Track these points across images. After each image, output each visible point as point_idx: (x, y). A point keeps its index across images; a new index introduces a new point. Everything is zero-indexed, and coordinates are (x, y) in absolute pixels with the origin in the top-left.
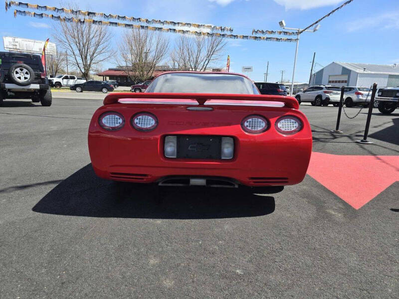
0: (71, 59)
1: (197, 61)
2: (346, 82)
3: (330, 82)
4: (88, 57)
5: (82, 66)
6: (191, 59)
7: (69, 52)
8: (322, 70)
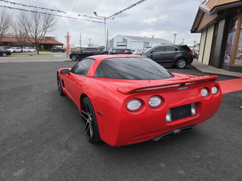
2: (125, 46)
3: (117, 45)
8: (113, 39)
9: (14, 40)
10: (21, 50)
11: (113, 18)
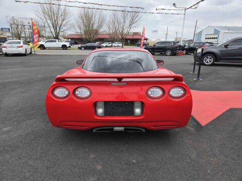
0: (48, 29)
1: (123, 29)
2: (216, 38)
3: (206, 38)
4: (58, 28)
5: (54, 33)
6: (120, 27)
7: (46, 25)
8: (202, 31)
9: (107, 37)
10: (111, 45)
11: (196, 8)
